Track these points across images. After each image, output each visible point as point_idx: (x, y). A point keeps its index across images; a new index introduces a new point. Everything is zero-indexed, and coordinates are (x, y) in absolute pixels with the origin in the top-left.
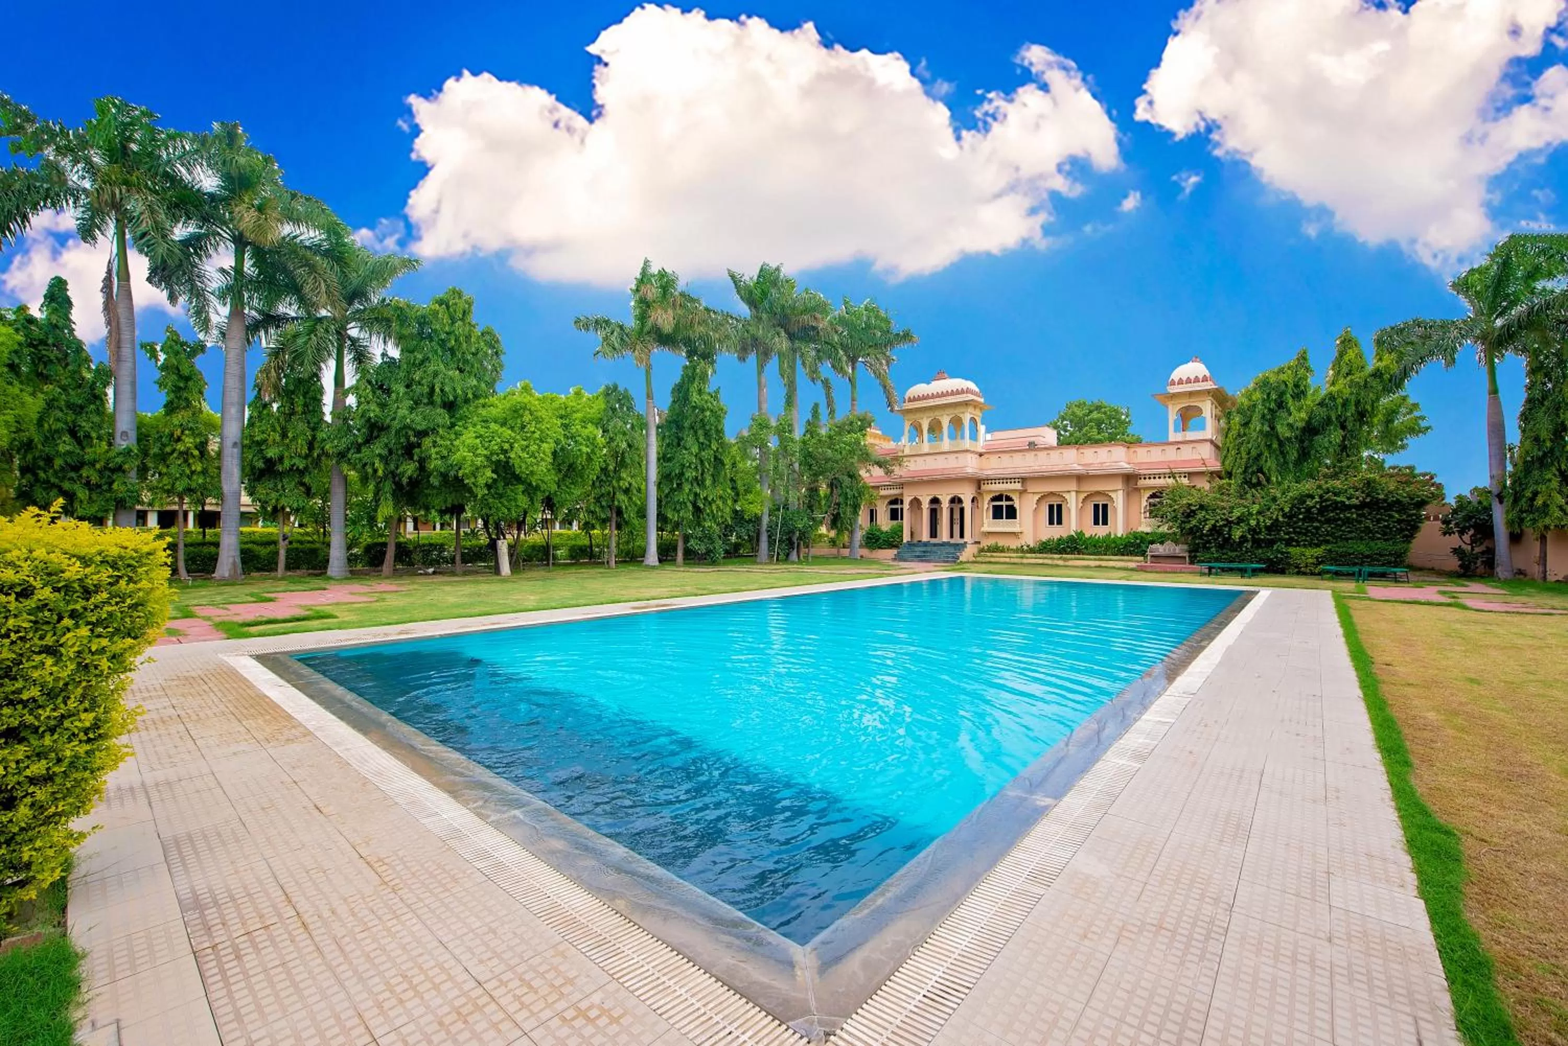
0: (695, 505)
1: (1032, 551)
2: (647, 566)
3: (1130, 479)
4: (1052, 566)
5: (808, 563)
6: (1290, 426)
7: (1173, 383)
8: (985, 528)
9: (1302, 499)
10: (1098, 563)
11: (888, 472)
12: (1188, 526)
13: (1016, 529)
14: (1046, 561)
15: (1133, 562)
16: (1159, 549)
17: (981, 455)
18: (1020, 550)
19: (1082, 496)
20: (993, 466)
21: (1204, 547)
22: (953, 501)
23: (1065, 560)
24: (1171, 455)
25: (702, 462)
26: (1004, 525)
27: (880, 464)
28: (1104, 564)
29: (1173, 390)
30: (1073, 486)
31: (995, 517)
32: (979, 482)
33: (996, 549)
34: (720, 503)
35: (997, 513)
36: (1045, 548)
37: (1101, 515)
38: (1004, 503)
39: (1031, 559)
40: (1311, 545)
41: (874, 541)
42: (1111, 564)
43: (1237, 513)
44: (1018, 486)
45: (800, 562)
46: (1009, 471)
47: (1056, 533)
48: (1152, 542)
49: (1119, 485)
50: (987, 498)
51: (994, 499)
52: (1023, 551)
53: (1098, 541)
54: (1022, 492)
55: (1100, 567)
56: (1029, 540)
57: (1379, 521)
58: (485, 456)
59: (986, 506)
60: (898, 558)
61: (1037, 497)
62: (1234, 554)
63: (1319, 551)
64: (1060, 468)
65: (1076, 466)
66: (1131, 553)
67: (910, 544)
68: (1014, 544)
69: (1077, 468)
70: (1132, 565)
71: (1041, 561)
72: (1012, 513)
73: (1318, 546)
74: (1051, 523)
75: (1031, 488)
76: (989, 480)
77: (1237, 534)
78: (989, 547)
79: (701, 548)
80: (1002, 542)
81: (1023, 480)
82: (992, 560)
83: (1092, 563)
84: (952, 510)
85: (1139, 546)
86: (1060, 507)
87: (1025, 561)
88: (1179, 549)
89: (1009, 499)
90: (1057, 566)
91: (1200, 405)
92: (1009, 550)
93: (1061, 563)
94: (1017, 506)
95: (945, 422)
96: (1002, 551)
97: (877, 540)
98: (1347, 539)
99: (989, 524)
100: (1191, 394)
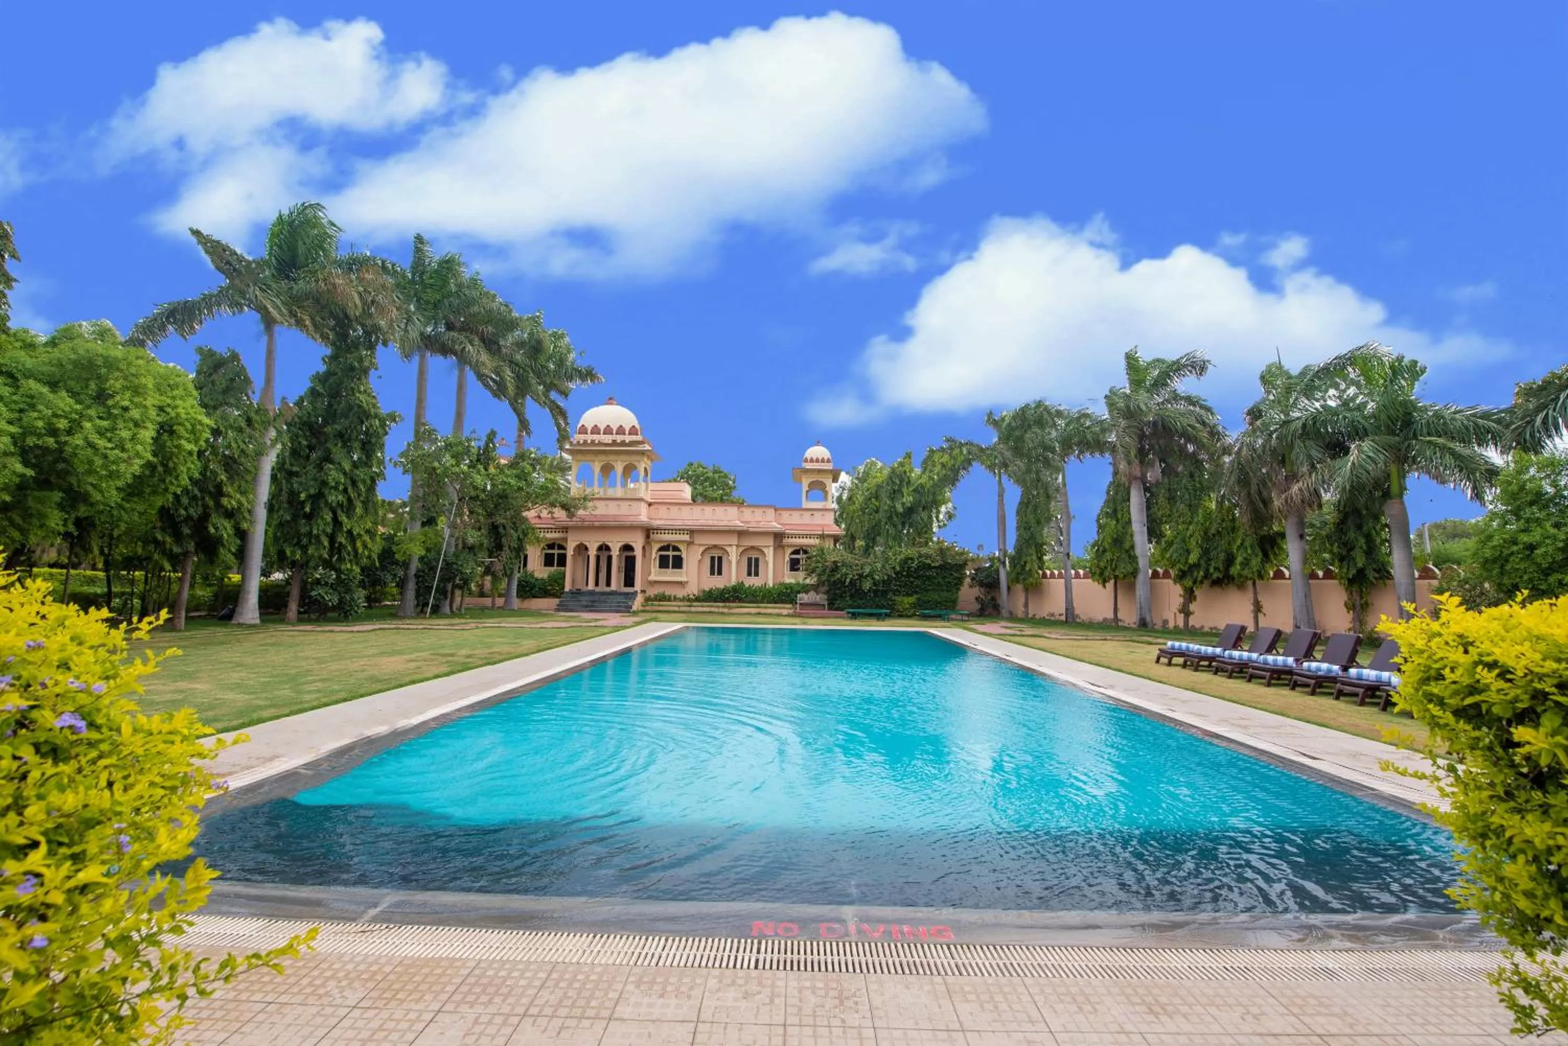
0: (332, 538)
1: (697, 599)
2: (240, 625)
3: (778, 537)
4: (718, 613)
5: (461, 616)
6: (903, 504)
7: (806, 461)
8: (653, 577)
9: (908, 559)
10: (757, 610)
11: (571, 515)
12: (833, 579)
13: (684, 579)
14: (712, 609)
15: (786, 609)
16: (804, 598)
17: (650, 505)
18: (687, 599)
19: (741, 549)
20: (662, 517)
21: (841, 596)
22: (600, 548)
23: (729, 608)
24: (806, 519)
25: (354, 483)
26: (670, 575)
27: (564, 507)
28: (763, 611)
29: (809, 466)
30: (734, 540)
31: (661, 566)
32: (648, 531)
33: (663, 598)
34: (367, 538)
35: (664, 563)
36: (710, 597)
37: (753, 567)
38: (671, 553)
39: (699, 607)
40: (908, 595)
41: (529, 589)
42: (769, 611)
43: (867, 570)
44: (686, 537)
45: (453, 615)
46: (679, 523)
47: (718, 583)
48: (799, 592)
49: (770, 541)
50: (656, 547)
51: (661, 549)
52: (689, 600)
53: (755, 591)
54: (690, 543)
55: (759, 614)
56: (693, 589)
57: (944, 578)
58: (13, 436)
59: (654, 555)
60: (561, 608)
61: (702, 549)
62: (861, 602)
63: (911, 600)
64: (725, 523)
65: (738, 523)
66: (783, 602)
67: (571, 592)
68: (681, 593)
69: (738, 524)
70: (785, 612)
71: (707, 609)
72: (678, 563)
73: (911, 595)
74: (712, 573)
75: (699, 540)
76: (658, 529)
77: (867, 585)
78: (656, 596)
79: (331, 598)
80: (669, 591)
81: (692, 532)
82: (661, 608)
83: (753, 611)
84: (598, 558)
85: (789, 595)
86: (720, 559)
87: (693, 609)
88: (820, 598)
89: (676, 549)
90: (723, 613)
91: (824, 480)
92: (675, 599)
93: (726, 610)
94: (684, 556)
95: (619, 468)
96: (669, 600)
97: (532, 588)
98: (927, 591)
99: (656, 574)
100: (820, 471)
